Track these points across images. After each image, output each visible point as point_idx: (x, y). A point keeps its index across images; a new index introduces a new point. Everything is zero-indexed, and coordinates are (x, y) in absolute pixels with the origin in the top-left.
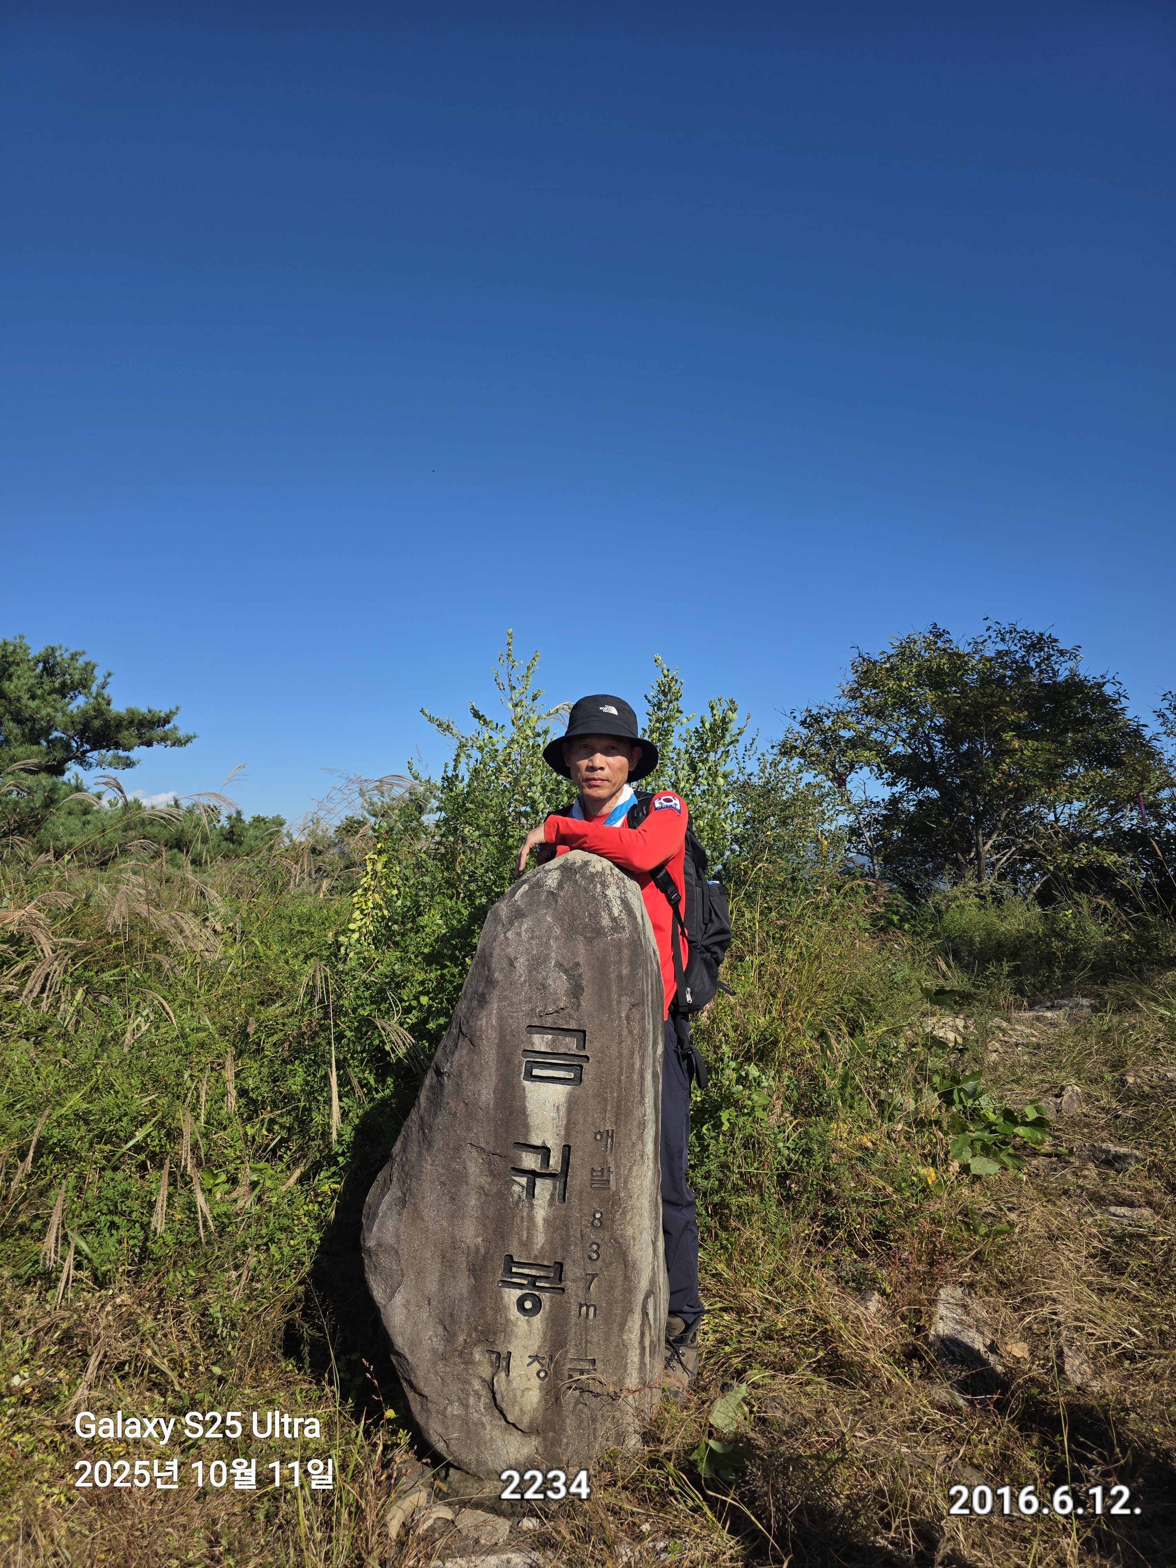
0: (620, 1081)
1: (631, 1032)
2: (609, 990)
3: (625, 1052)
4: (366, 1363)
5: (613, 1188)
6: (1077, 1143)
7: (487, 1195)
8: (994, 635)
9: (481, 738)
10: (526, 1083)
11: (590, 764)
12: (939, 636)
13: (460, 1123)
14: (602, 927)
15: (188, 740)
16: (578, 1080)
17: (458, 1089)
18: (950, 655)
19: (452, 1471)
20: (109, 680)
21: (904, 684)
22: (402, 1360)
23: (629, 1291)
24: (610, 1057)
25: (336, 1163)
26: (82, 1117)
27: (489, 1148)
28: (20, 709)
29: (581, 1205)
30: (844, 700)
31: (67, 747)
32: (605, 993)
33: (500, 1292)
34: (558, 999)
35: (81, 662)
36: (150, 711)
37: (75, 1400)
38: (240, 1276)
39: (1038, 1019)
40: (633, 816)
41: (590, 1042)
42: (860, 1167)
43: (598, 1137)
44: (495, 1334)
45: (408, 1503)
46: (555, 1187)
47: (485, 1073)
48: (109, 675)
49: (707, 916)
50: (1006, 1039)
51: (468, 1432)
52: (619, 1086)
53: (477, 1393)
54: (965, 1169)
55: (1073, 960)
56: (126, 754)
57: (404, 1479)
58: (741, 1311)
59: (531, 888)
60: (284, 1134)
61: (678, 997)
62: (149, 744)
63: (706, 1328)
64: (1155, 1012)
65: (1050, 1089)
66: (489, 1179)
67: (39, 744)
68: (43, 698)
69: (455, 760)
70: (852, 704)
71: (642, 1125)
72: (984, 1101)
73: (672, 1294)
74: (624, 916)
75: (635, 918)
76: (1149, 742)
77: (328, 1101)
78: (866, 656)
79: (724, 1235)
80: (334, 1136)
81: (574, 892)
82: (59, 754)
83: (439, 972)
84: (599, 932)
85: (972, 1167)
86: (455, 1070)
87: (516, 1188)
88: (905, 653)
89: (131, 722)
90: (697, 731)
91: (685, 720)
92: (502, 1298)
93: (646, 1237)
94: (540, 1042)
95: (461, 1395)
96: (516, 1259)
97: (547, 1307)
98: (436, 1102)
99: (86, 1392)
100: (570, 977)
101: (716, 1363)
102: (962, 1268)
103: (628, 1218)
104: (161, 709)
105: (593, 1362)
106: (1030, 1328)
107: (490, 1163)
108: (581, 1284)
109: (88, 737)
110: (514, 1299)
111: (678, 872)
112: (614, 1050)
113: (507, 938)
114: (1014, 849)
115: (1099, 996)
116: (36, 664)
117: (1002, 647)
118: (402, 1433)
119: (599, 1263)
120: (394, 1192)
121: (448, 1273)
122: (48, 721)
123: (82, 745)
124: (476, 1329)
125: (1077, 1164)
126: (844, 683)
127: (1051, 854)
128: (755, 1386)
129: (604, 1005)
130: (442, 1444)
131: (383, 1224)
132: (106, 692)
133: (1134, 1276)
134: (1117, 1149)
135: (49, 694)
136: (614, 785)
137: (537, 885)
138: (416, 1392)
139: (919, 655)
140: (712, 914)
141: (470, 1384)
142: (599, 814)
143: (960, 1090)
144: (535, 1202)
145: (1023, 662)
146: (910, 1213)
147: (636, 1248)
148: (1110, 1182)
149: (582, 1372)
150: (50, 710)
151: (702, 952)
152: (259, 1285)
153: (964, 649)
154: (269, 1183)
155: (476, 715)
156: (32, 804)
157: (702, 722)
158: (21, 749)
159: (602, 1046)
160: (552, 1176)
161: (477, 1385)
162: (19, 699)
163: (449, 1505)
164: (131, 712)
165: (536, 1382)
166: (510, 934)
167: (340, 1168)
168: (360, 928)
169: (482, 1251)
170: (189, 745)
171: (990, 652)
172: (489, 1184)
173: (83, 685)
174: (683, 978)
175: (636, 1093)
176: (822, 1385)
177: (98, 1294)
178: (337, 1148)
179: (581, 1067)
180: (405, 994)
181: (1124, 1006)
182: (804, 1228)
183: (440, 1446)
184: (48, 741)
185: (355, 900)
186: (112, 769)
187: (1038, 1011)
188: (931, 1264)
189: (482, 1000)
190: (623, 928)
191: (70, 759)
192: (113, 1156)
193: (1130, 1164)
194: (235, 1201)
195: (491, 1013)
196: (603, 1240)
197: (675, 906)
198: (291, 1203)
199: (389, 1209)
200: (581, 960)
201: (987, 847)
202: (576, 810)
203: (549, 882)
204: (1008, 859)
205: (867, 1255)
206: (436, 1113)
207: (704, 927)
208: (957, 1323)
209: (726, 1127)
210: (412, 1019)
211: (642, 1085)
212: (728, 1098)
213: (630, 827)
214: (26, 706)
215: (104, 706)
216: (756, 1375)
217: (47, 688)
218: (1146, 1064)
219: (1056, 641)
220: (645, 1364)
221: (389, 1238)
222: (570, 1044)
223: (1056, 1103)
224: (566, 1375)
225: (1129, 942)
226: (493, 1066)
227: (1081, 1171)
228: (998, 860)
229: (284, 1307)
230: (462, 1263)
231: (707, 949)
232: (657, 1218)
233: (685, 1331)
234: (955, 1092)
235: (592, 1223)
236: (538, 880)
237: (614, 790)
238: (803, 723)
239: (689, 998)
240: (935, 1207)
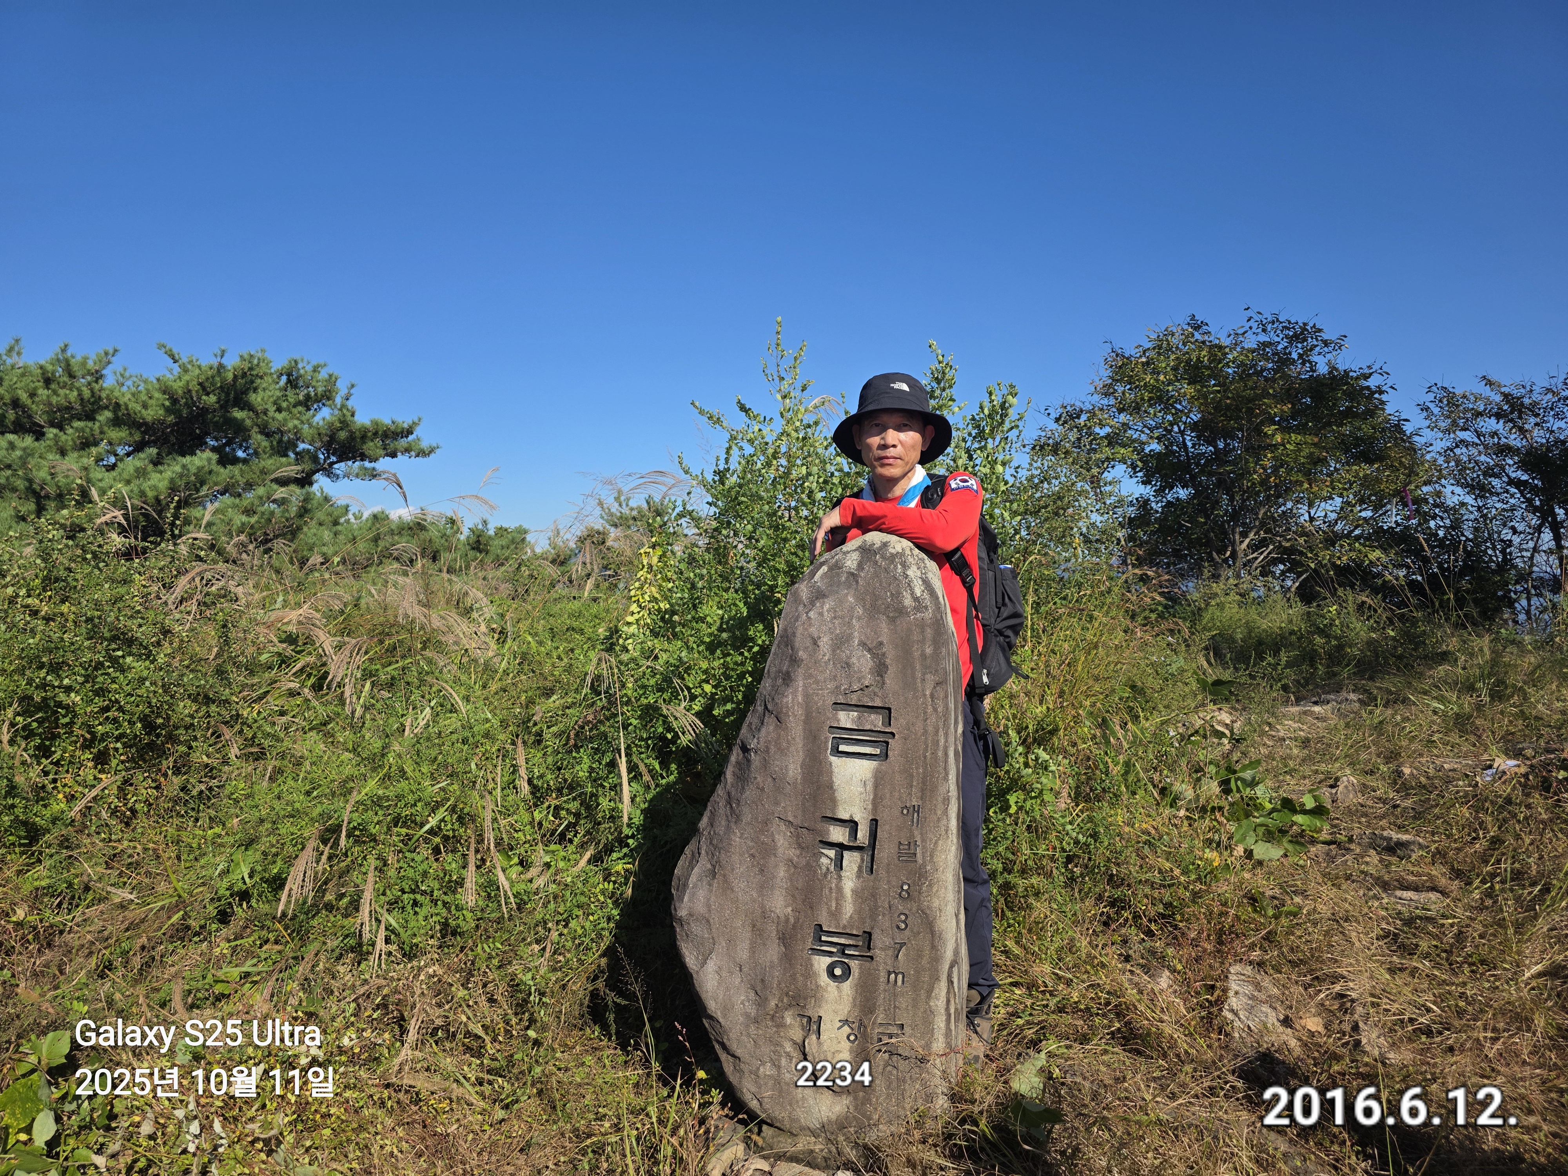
0: (925, 757)
1: (935, 710)
2: (913, 669)
3: (930, 729)
4: (679, 1027)
5: (920, 861)
6: (1356, 832)
7: (795, 867)
8: (1255, 325)
9: (750, 430)
10: (833, 759)
11: (882, 442)
12: (1197, 328)
13: (768, 797)
14: (904, 607)
15: (432, 450)
16: (884, 756)
17: (765, 764)
18: (1211, 347)
19: (765, 1127)
20: (352, 391)
21: (1162, 377)
22: (715, 1024)
23: (936, 959)
24: (916, 734)
25: (627, 845)
26: (377, 802)
27: (797, 822)
28: (267, 421)
29: (889, 876)
30: (1096, 397)
31: (315, 459)
32: (909, 671)
33: (810, 959)
34: (863, 677)
35: (323, 375)
36: (393, 422)
37: (397, 1061)
38: (544, 949)
39: (1305, 713)
40: (926, 498)
41: (896, 719)
42: (1146, 850)
43: (905, 812)
44: (805, 999)
45: (727, 1155)
46: (862, 860)
47: (792, 748)
48: (353, 386)
49: (1000, 600)
50: (1273, 733)
51: (781, 1091)
52: (925, 762)
53: (788, 1055)
54: (1249, 854)
55: (1337, 656)
56: (372, 465)
57: (721, 1133)
58: (1031, 986)
59: (831, 569)
60: (572, 819)
61: (974, 680)
62: (393, 455)
63: (998, 1002)
64: (1428, 705)
65: (1325, 780)
66: (798, 852)
67: (287, 456)
68: (288, 409)
69: (728, 452)
70: (1105, 402)
71: (946, 800)
72: (1260, 791)
73: (971, 966)
74: (926, 596)
75: (937, 598)
76: (1410, 437)
77: (616, 788)
78: (1120, 351)
79: (1009, 914)
80: (625, 819)
81: (875, 572)
82: (308, 466)
83: (722, 661)
84: (901, 611)
85: (1255, 852)
86: (762, 746)
87: (824, 861)
88: (1162, 347)
89: (376, 434)
90: (973, 419)
91: (956, 409)
92: (812, 965)
93: (950, 909)
94: (846, 719)
95: (774, 1057)
96: (825, 929)
97: (857, 974)
98: (743, 776)
99: (410, 1052)
100: (874, 656)
101: (1010, 1034)
102: (1252, 947)
103: (934, 890)
104: (404, 421)
105: (902, 1026)
106: (1322, 1005)
107: (798, 836)
108: (890, 952)
109: (335, 449)
110: (824, 966)
111: (974, 554)
112: (919, 727)
113: (809, 618)
114: (1271, 547)
115: (1366, 691)
116: (279, 377)
117: (1263, 338)
118: (714, 1092)
119: (907, 932)
120: (703, 864)
121: (759, 941)
122: (296, 434)
123: (329, 457)
124: (787, 994)
125: (1358, 851)
126: (1097, 379)
127: (1311, 551)
128: (1050, 1055)
129: (908, 683)
130: (755, 1102)
131: (693, 895)
132: (350, 404)
133: (1427, 956)
134: (1400, 836)
135: (294, 406)
136: (907, 463)
137: (837, 567)
138: (728, 1053)
139: (1177, 348)
140: (1004, 598)
141: (782, 1046)
142: (890, 496)
143: (1236, 780)
144: (843, 874)
145: (1285, 354)
146: (1196, 895)
147: (942, 919)
148: (1393, 868)
149: (891, 1036)
150: (296, 422)
151: (996, 636)
152: (561, 958)
153: (1226, 342)
154: (561, 864)
155: (743, 408)
156: (287, 515)
157: (981, 408)
158: (270, 462)
159: (907, 723)
160: (859, 849)
161: (788, 1047)
162: (265, 412)
163: (765, 1158)
164: (376, 423)
165: (846, 1045)
166: (812, 614)
167: (631, 850)
168: (637, 620)
169: (792, 920)
170: (432, 455)
171: (1251, 342)
172: (798, 857)
173: (327, 397)
174: (979, 660)
175: (941, 769)
176: (1118, 1055)
177: (409, 965)
178: (627, 831)
179: (887, 743)
180: (690, 681)
181: (1396, 700)
182: (1090, 908)
183: (754, 1104)
184: (297, 454)
185: (632, 593)
186: (359, 480)
187: (1305, 706)
188: (1221, 943)
189: (787, 679)
190: (926, 607)
191: (318, 471)
192: (410, 839)
193: (1413, 850)
194: (531, 881)
195: (796, 691)
196: (910, 910)
197: (969, 590)
198: (585, 882)
199: (700, 879)
200: (884, 639)
201: (1244, 546)
202: (867, 491)
203: (848, 563)
204: (1265, 558)
205: (1154, 935)
206: (743, 788)
207: (997, 610)
208: (1250, 998)
209: (1013, 810)
210: (697, 707)
211: (946, 762)
212: (1016, 781)
213: (923, 507)
214: (273, 419)
215: (349, 418)
216: (1052, 1045)
217: (292, 400)
218: (1421, 755)
219: (1320, 330)
220: (951, 1030)
221: (700, 908)
222: (876, 721)
223: (1331, 794)
224: (876, 1038)
225: (1394, 639)
226: (799, 742)
227: (1362, 857)
228: (1256, 558)
229: (588, 978)
230: (772, 931)
231: (1000, 633)
232: (959, 892)
233: (980, 1003)
234: (1233, 782)
235: (900, 895)
236: (837, 562)
237: (907, 469)
238: (1057, 420)
239: (985, 680)
240: (1223, 888)
